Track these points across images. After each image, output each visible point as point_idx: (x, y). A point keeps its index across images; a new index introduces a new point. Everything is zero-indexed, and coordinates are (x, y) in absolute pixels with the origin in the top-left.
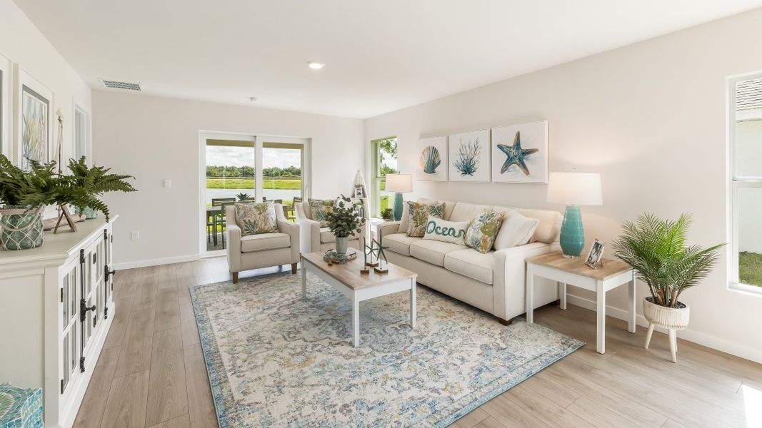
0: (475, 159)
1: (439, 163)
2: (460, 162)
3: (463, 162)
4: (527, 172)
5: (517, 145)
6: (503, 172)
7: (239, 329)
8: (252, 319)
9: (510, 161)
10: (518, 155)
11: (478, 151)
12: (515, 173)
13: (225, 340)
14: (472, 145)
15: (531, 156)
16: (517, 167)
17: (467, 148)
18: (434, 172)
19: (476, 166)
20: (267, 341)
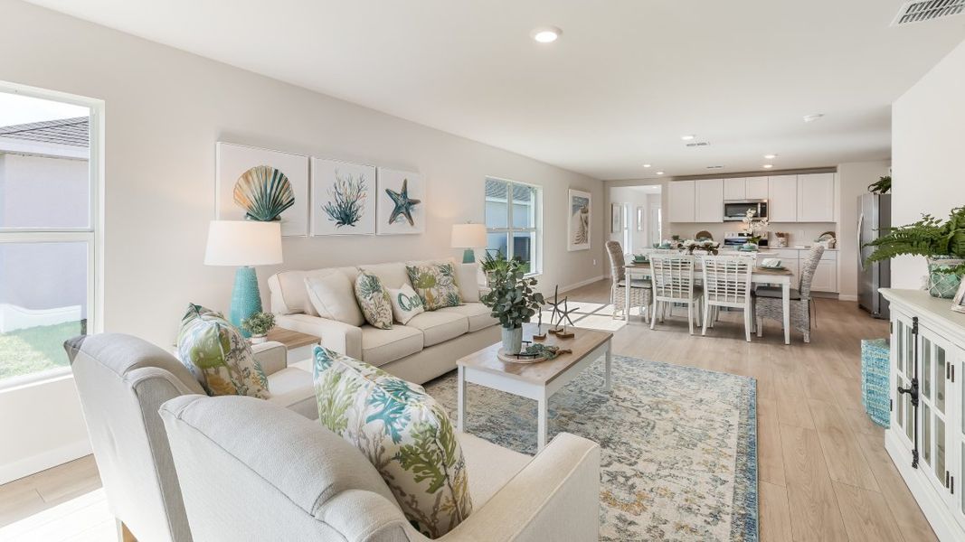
0: (358, 203)
1: (291, 202)
2: (334, 205)
3: (340, 206)
4: (412, 223)
5: (405, 193)
6: (391, 222)
7: (694, 467)
8: (663, 473)
9: (397, 210)
10: (404, 205)
11: (362, 193)
12: (402, 224)
13: (723, 461)
14: (355, 183)
15: (416, 206)
16: (405, 218)
17: (347, 184)
18: (275, 219)
19: (359, 213)
20: (676, 434)
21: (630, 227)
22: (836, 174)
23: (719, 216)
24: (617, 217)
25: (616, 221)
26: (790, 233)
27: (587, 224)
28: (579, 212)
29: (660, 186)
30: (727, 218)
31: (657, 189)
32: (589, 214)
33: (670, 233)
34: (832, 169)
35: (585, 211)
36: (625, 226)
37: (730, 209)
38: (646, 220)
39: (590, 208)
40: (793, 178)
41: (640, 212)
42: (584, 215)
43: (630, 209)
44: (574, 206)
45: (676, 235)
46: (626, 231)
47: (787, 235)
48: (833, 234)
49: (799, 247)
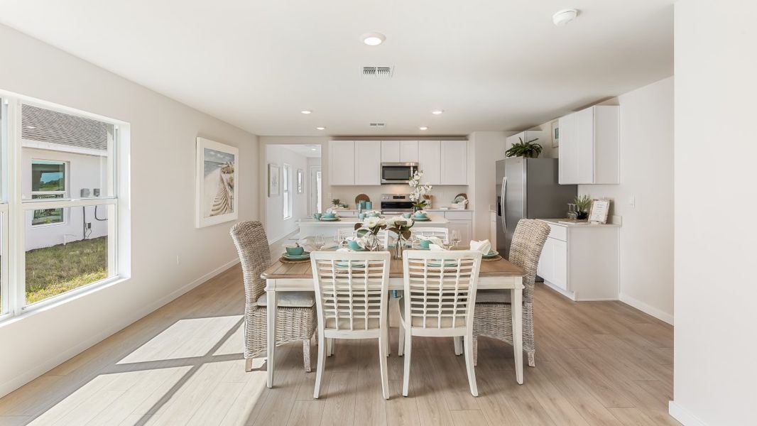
21: (291, 190)
22: (468, 142)
23: (376, 179)
24: (275, 179)
25: (274, 183)
26: (433, 195)
27: (232, 187)
28: (218, 171)
29: (319, 147)
30: (385, 181)
31: (316, 150)
32: (236, 175)
33: (332, 196)
34: (463, 137)
35: (229, 171)
36: (285, 188)
37: (387, 172)
38: (305, 183)
39: (236, 166)
40: (436, 143)
41: (300, 174)
42: (226, 177)
43: (290, 170)
44: (206, 162)
45: (336, 199)
46: (286, 194)
47: (432, 196)
48: (465, 196)
49: (443, 209)
